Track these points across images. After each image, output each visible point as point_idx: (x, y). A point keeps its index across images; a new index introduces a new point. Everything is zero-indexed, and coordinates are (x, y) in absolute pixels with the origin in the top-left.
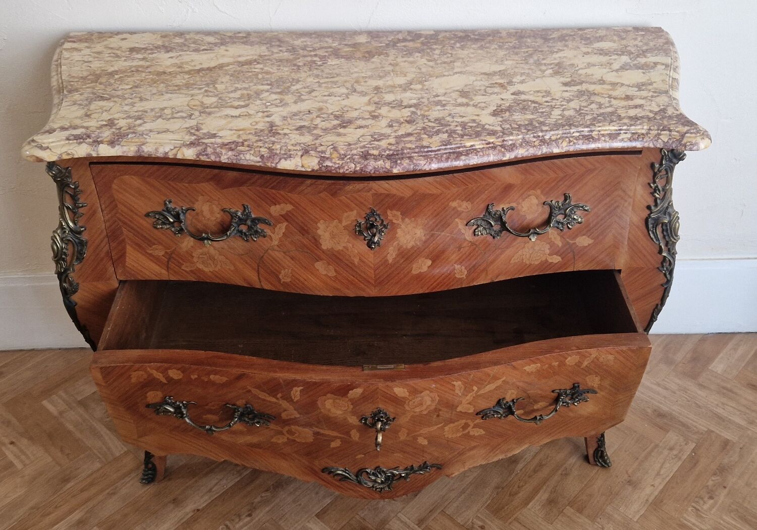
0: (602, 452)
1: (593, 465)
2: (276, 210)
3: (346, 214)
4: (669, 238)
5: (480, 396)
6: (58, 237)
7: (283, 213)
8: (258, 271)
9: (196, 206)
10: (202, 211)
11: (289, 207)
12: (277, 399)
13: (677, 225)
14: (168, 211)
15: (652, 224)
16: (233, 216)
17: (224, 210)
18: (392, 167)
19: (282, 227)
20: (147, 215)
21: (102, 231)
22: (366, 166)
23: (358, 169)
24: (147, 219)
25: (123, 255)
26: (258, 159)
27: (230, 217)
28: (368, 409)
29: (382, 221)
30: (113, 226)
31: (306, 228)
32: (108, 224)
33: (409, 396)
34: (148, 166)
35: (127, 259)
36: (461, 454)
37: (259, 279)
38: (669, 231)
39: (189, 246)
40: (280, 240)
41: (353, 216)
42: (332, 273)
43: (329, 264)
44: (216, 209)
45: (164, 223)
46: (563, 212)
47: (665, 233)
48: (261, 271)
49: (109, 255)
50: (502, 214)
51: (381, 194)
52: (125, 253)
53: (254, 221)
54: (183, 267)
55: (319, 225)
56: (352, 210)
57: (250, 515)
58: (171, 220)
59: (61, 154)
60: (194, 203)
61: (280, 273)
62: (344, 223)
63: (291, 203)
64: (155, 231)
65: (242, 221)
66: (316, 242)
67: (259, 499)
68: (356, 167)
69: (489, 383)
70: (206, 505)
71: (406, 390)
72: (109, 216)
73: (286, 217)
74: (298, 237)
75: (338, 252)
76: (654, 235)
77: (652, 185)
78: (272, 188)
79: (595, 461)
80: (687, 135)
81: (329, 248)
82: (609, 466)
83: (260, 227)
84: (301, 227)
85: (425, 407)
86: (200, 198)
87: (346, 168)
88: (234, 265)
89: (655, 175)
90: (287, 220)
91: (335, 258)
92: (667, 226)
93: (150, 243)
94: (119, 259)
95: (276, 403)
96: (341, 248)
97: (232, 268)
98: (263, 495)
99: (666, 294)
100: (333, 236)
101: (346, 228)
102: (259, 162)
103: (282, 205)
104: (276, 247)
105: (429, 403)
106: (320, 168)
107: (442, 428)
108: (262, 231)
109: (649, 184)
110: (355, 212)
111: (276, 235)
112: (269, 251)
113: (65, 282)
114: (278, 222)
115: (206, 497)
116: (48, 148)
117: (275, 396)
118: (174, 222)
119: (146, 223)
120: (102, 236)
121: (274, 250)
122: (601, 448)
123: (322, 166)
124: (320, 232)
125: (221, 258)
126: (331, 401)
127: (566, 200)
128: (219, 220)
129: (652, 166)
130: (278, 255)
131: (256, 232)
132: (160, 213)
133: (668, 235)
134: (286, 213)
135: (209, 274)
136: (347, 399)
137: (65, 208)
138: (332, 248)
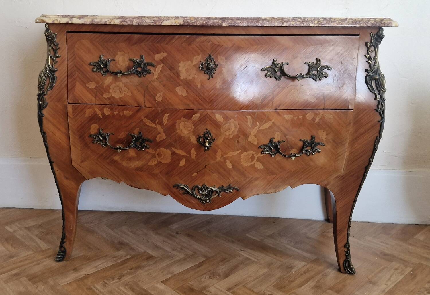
0: (349, 262)
1: (343, 273)
2: (158, 57)
3: (195, 57)
4: (380, 88)
5: (261, 131)
6: (42, 74)
7: (162, 58)
8: (144, 95)
9: (116, 58)
10: (119, 61)
11: (165, 54)
12: (156, 124)
13: (384, 81)
14: (101, 61)
15: (369, 80)
16: (134, 62)
17: (130, 60)
18: (222, 23)
19: (160, 67)
20: (90, 64)
21: (66, 72)
22: (208, 22)
23: (204, 23)
24: (89, 66)
25: (74, 86)
26: (152, 21)
27: (133, 63)
28: (202, 129)
29: (215, 62)
30: (71, 70)
31: (173, 67)
32: (69, 68)
33: (223, 121)
34: (95, 34)
35: (76, 90)
36: (250, 182)
37: (144, 100)
38: (380, 84)
39: (109, 82)
40: (159, 75)
41: (198, 59)
42: (185, 94)
43: (184, 88)
44: (127, 59)
45: (98, 68)
46: (316, 69)
47: (377, 86)
48: (146, 95)
49: (66, 86)
50: (282, 65)
51: (215, 45)
52: (75, 86)
53: (145, 64)
54: (104, 96)
55: (180, 64)
56: (199, 55)
57: (120, 279)
58: (102, 66)
59: (54, 20)
60: (115, 56)
61: (156, 95)
62: (194, 63)
63: (166, 52)
64: (93, 74)
65: (139, 65)
66: (178, 75)
67: (126, 272)
68: (203, 22)
69: (266, 122)
70: (93, 273)
71: (222, 117)
72: (71, 63)
73: (163, 61)
74: (169, 72)
75: (190, 80)
76: (371, 87)
77: (367, 56)
78: (157, 43)
79: (345, 270)
80: (384, 20)
81: (184, 78)
82: (354, 273)
83: (148, 67)
84: (170, 66)
85: (231, 132)
86: (119, 53)
87: (198, 22)
88: (132, 93)
89: (368, 49)
90: (163, 63)
91: (188, 84)
92: (378, 81)
93: (89, 81)
94: (71, 89)
95: (155, 128)
96: (191, 78)
97: (130, 95)
98: (129, 271)
99: (382, 128)
100: (187, 71)
101: (195, 66)
102: (152, 23)
103: (162, 53)
104: (155, 79)
105: (233, 129)
106: (184, 23)
107: (240, 154)
108: (149, 70)
109: (365, 56)
110: (200, 56)
111: (156, 72)
112: (152, 82)
113: (41, 101)
114: (158, 63)
115: (94, 269)
116: (48, 17)
117: (154, 123)
118: (103, 67)
119: (89, 68)
120: (65, 75)
121: (154, 81)
122: (348, 259)
123: (186, 22)
124: (180, 69)
125: (126, 89)
126: (183, 123)
127: (317, 62)
128: (127, 66)
129: (366, 44)
130: (156, 84)
131: (146, 71)
132: (97, 63)
133: (379, 87)
134: (163, 58)
135: (118, 99)
136: (191, 121)
137: (49, 56)
138: (186, 78)
